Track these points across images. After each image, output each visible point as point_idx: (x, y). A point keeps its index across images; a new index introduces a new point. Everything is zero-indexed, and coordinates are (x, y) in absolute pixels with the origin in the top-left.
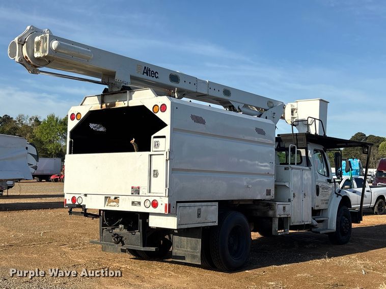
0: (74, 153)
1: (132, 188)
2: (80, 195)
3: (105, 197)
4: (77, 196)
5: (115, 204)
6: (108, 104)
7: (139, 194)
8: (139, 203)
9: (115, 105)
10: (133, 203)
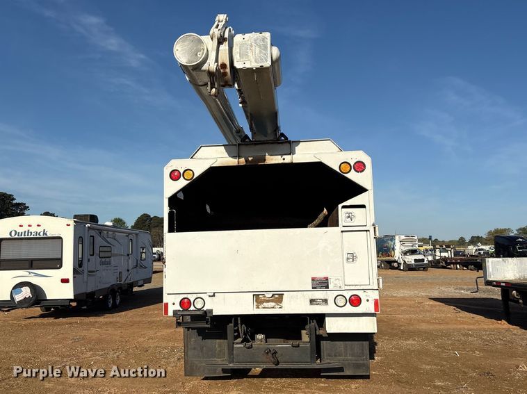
0: (179, 230)
1: (313, 279)
2: (199, 295)
3: (254, 295)
4: (192, 298)
5: (272, 304)
6: (250, 159)
7: (327, 287)
8: (325, 301)
9: (265, 160)
10: (312, 301)
